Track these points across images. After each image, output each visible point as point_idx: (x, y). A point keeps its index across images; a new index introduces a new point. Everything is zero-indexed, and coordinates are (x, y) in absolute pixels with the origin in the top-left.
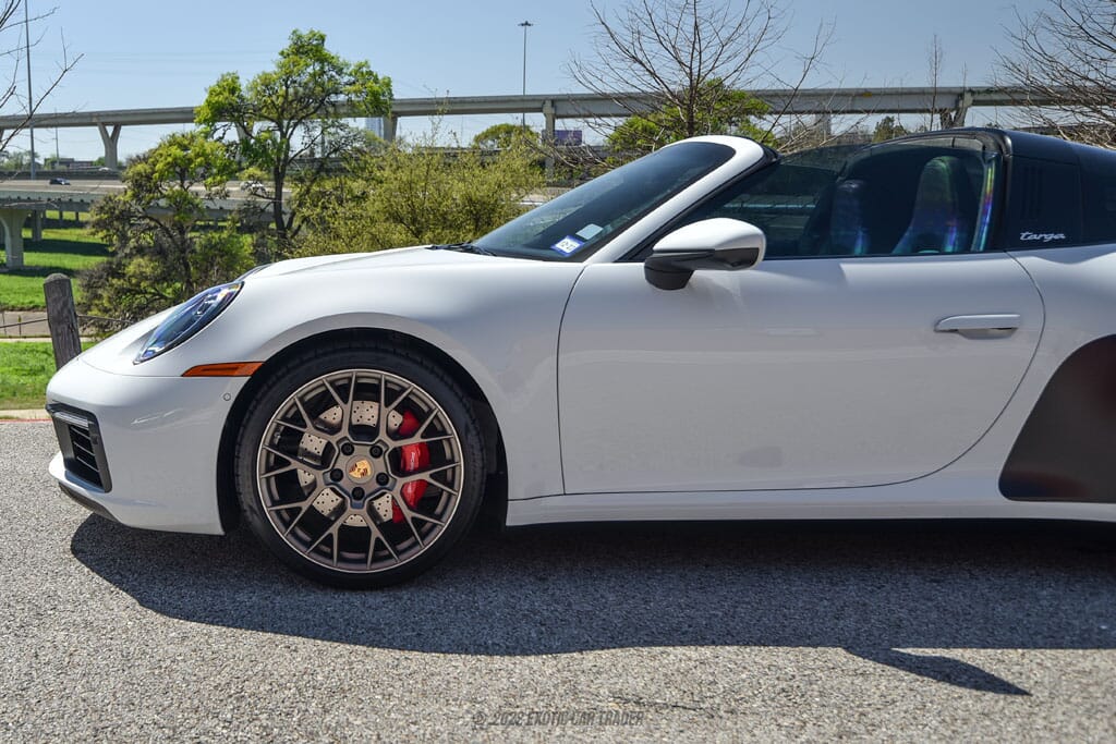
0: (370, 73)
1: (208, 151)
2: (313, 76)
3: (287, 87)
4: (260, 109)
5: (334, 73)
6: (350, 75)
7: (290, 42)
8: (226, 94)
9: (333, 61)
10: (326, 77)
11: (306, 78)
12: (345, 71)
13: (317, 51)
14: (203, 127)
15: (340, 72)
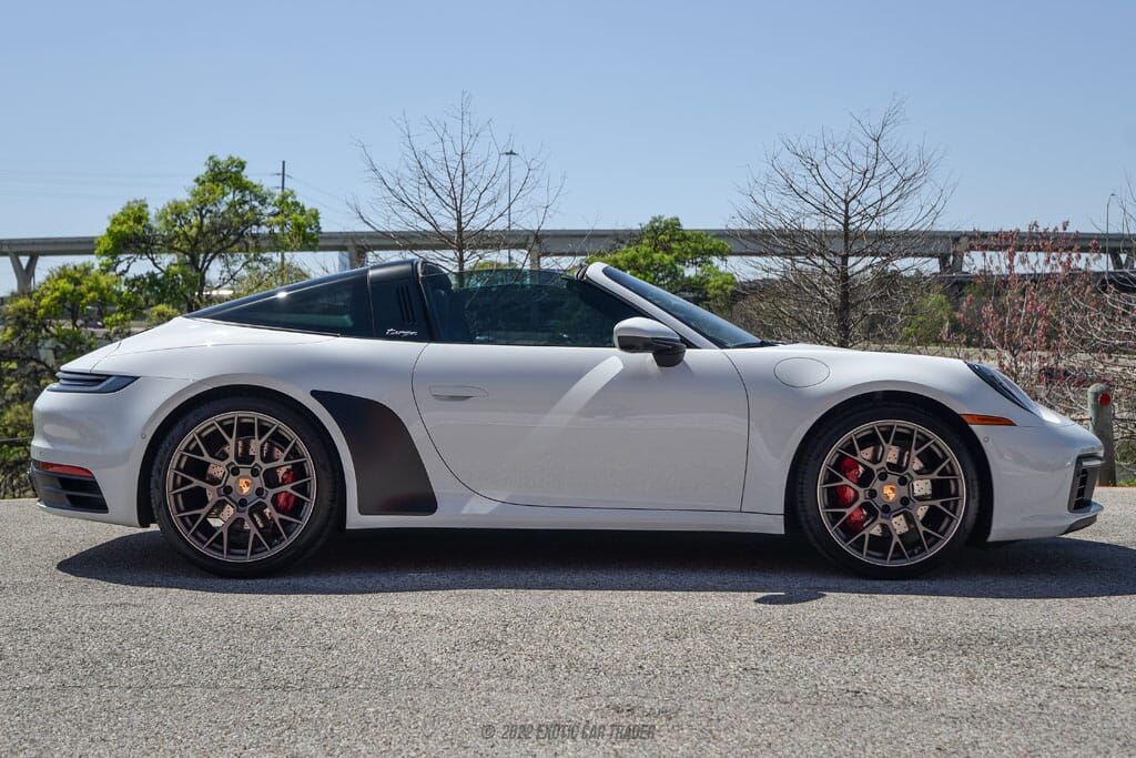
0: (296, 204)
1: (104, 284)
2: (231, 205)
3: (202, 217)
4: (172, 240)
5: (256, 204)
6: (275, 205)
7: (206, 169)
8: (131, 223)
9: (255, 190)
10: (247, 207)
11: (223, 208)
12: (268, 201)
13: (237, 179)
14: (104, 259)
15: (263, 201)
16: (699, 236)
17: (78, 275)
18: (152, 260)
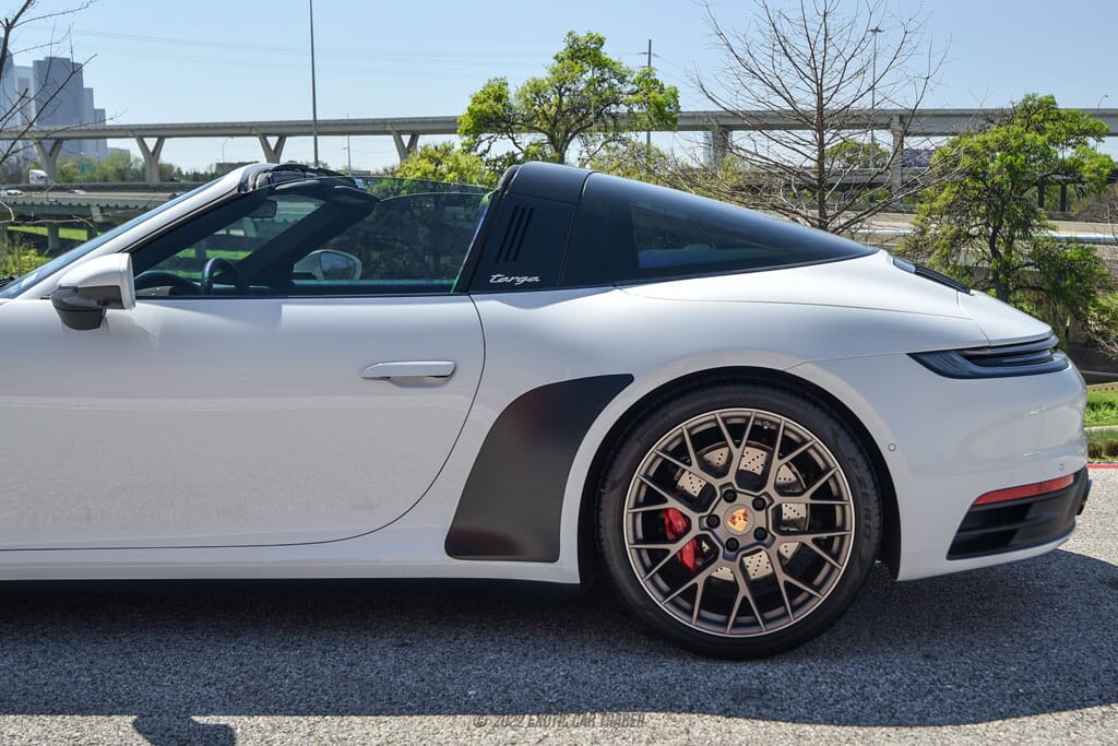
0: (656, 82)
1: (463, 165)
2: (589, 83)
3: (561, 95)
4: (531, 119)
5: (616, 82)
6: (634, 83)
7: (565, 45)
8: (491, 102)
9: (615, 67)
10: (606, 85)
11: (582, 86)
12: (628, 78)
13: (595, 56)
14: (466, 138)
15: (622, 80)
16: (1075, 116)
17: (438, 155)
18: (513, 139)
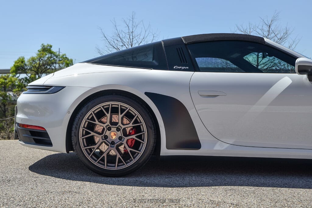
0: (66, 58)
3: (40, 61)
4: (31, 68)
5: (55, 57)
6: (60, 58)
7: (41, 48)
8: (20, 63)
9: (55, 53)
11: (46, 59)
13: (50, 50)
14: (13, 74)
15: (57, 57)
18: (26, 74)
